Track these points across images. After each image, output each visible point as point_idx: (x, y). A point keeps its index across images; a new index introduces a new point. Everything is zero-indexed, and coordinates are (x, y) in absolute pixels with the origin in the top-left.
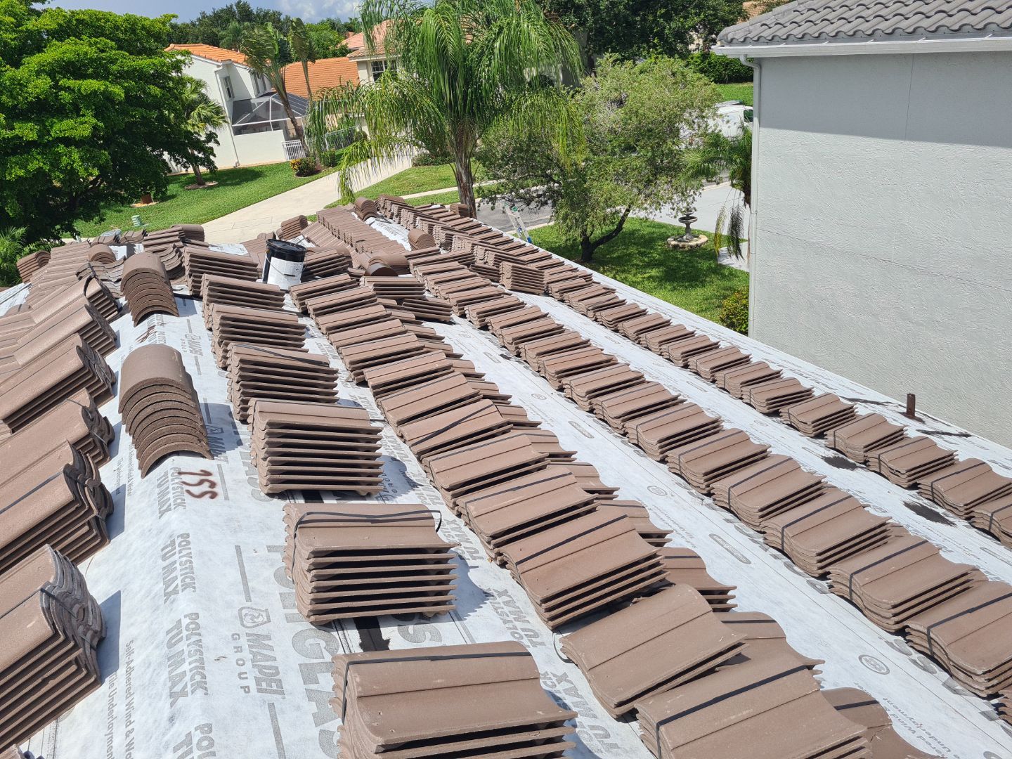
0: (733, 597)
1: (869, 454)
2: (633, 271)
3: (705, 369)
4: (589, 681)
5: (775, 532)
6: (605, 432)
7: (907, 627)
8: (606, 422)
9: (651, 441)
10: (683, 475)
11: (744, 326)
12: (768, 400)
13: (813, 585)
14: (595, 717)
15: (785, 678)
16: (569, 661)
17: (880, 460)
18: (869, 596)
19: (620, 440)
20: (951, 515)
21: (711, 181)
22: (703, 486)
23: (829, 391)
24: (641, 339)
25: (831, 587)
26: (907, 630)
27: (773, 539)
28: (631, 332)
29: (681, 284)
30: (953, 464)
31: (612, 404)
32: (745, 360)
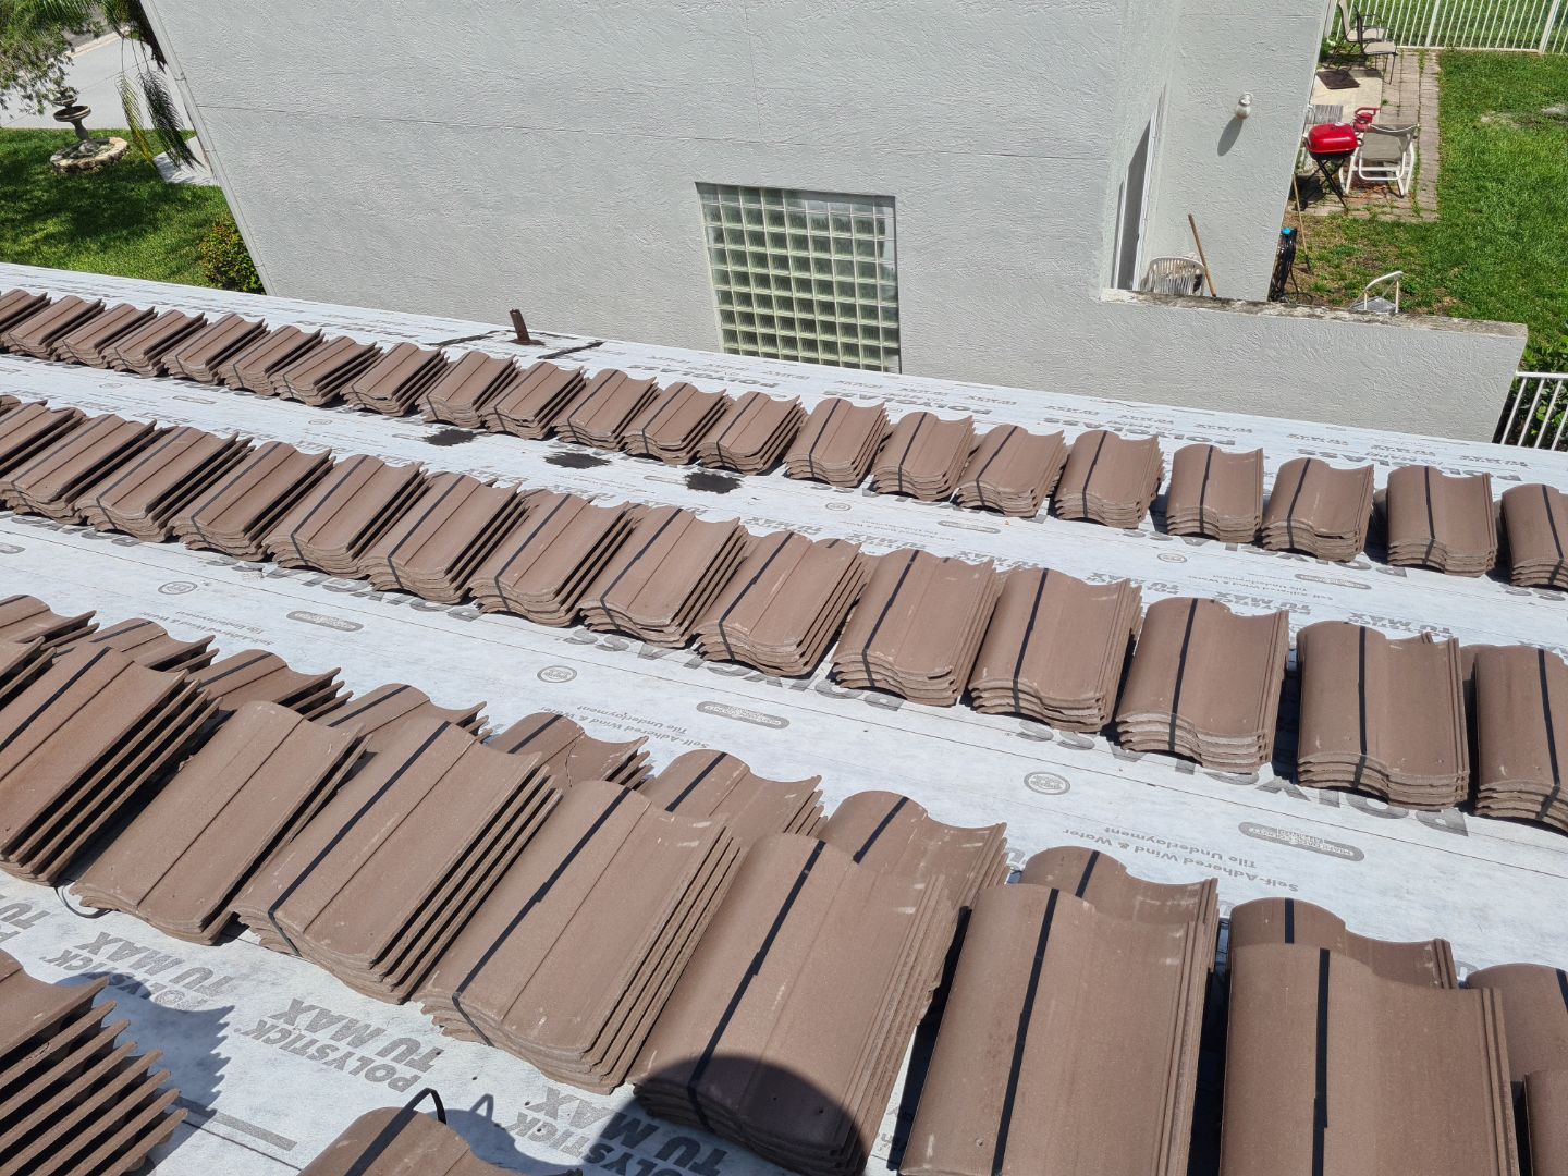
0: (341, 684)
1: (483, 411)
2: (9, 234)
3: (197, 366)
4: (147, 920)
5: (380, 569)
6: (44, 533)
7: (581, 609)
8: (39, 515)
9: (136, 515)
10: (214, 547)
11: (253, 279)
12: (316, 383)
13: (458, 615)
14: (178, 962)
15: (427, 751)
16: (101, 912)
17: (498, 414)
18: (526, 594)
19: (80, 534)
20: (604, 452)
21: (82, 33)
22: (253, 550)
23: (400, 340)
24: (59, 351)
25: (480, 606)
26: (582, 614)
27: (384, 578)
28: (33, 343)
29: (113, 236)
30: (584, 385)
31: (35, 479)
32: (258, 331)
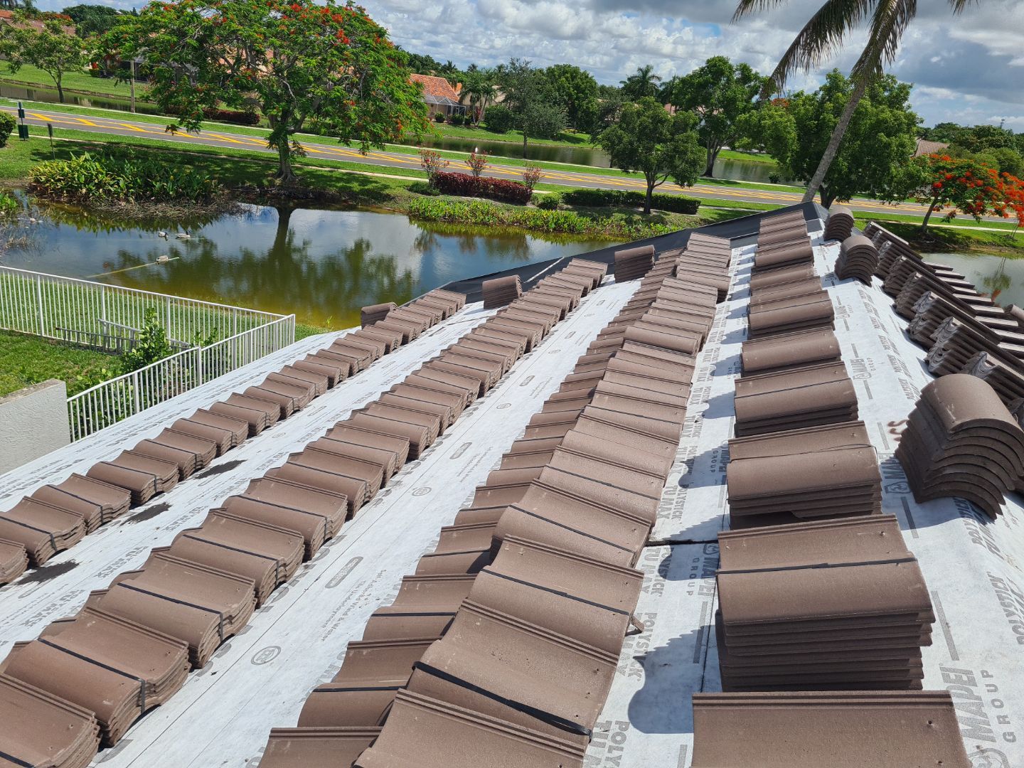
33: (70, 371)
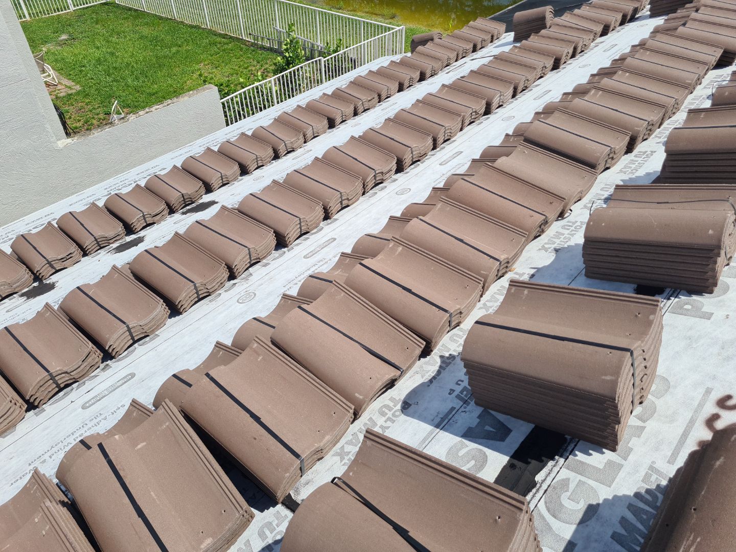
33: (254, 69)
